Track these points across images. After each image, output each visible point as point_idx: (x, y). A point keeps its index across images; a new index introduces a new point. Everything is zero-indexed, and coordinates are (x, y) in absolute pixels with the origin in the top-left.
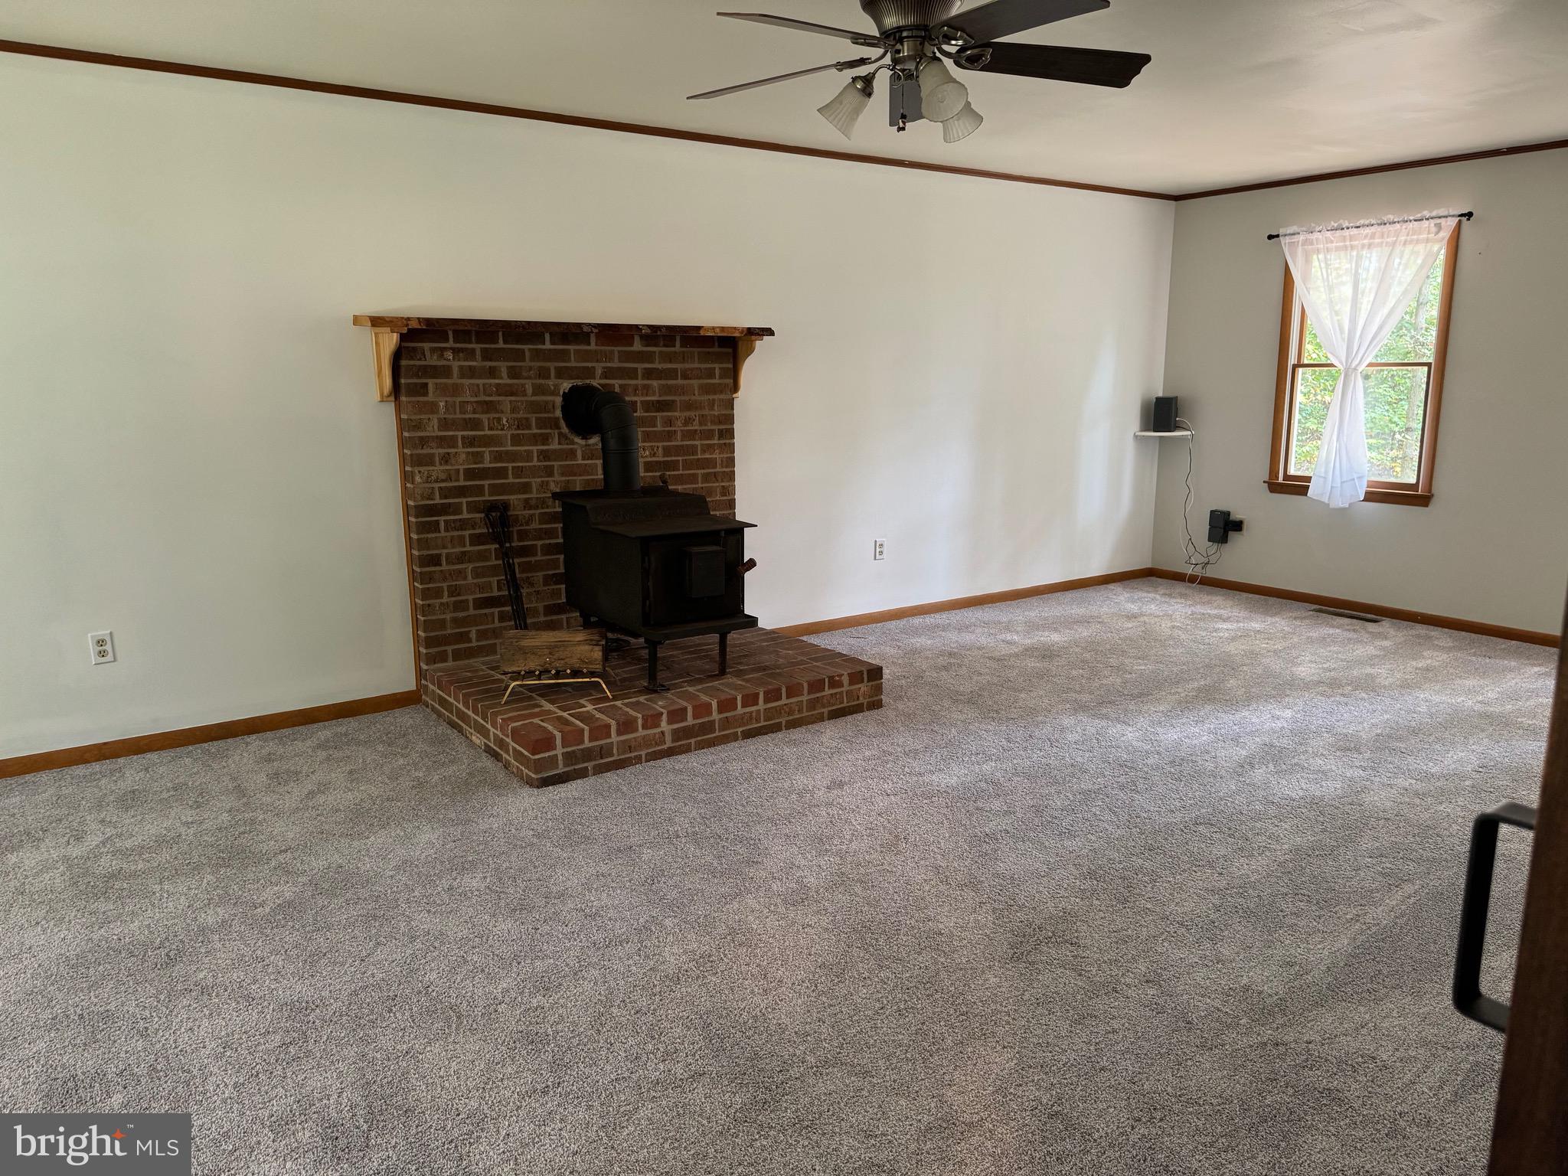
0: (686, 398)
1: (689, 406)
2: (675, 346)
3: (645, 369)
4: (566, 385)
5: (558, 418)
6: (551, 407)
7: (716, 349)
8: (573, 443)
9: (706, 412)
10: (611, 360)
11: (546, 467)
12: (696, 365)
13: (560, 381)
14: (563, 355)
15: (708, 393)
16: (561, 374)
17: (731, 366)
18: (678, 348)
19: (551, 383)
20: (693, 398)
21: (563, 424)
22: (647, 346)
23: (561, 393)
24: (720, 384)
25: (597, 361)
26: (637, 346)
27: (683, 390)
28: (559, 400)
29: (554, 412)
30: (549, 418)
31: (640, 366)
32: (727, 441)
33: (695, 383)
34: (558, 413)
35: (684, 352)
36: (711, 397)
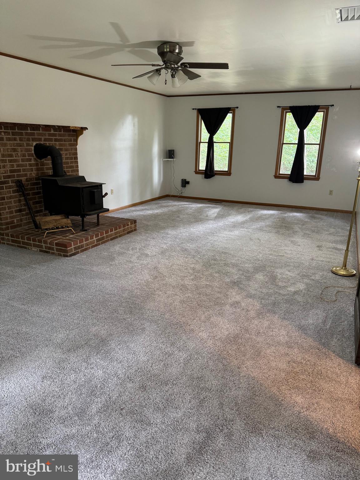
0: (65, 147)
1: (66, 150)
2: (61, 132)
3: (55, 138)
4: (34, 144)
5: (33, 154)
6: (31, 150)
7: (72, 133)
8: (38, 161)
9: (71, 152)
10: (46, 136)
11: (31, 168)
12: (67, 138)
13: (33, 142)
14: (33, 134)
15: (71, 146)
16: (34, 140)
17: (76, 138)
18: (62, 133)
19: (31, 142)
20: (67, 147)
21: (34, 155)
22: (55, 132)
23: (34, 146)
24: (73, 143)
25: (42, 136)
26: (52, 132)
27: (64, 145)
28: (33, 148)
29: (32, 152)
30: (31, 153)
31: (53, 138)
32: (76, 160)
33: (67, 143)
34: (33, 152)
35: (64, 134)
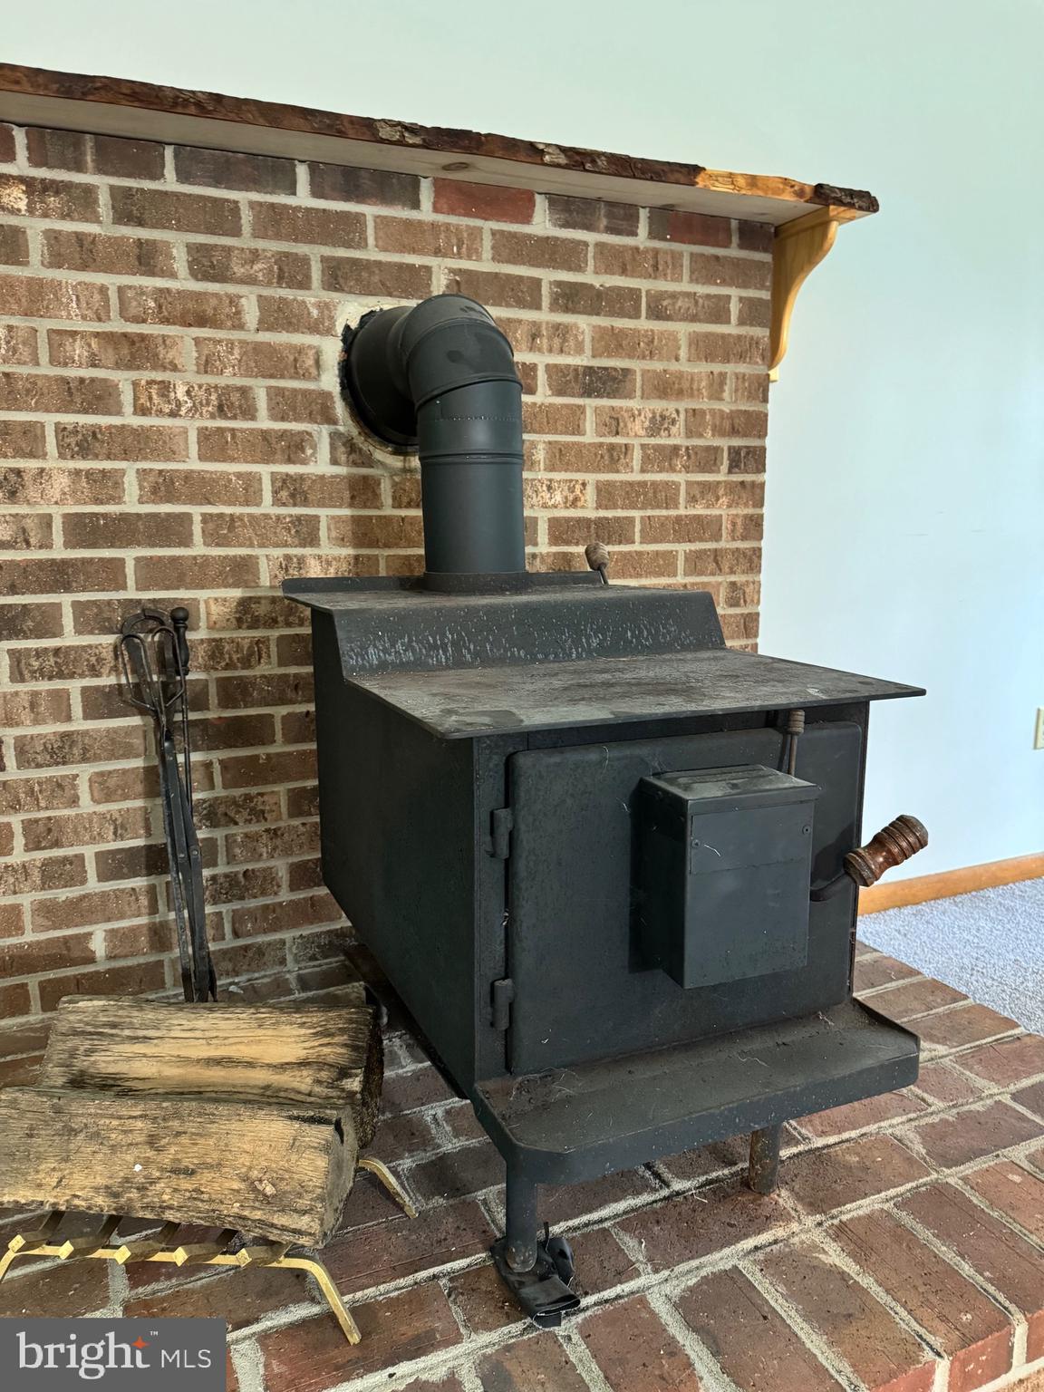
0: (657, 366)
1: (664, 387)
2: (635, 234)
3: (559, 284)
4: (351, 311)
5: (327, 396)
6: (310, 362)
7: (734, 252)
8: (368, 461)
9: (704, 404)
10: (473, 253)
11: (298, 520)
12: (685, 286)
13: (335, 296)
14: (348, 229)
15: (709, 357)
16: (340, 277)
17: (765, 295)
18: (642, 239)
19: (313, 297)
20: (674, 367)
21: (340, 409)
22: (566, 225)
23: (340, 330)
24: (739, 337)
25: (437, 252)
26: (542, 224)
27: (648, 345)
28: (332, 350)
29: (317, 378)
30: (305, 393)
31: (548, 276)
32: (748, 478)
33: (683, 329)
34: (330, 381)
35: (656, 252)
36: (717, 368)
